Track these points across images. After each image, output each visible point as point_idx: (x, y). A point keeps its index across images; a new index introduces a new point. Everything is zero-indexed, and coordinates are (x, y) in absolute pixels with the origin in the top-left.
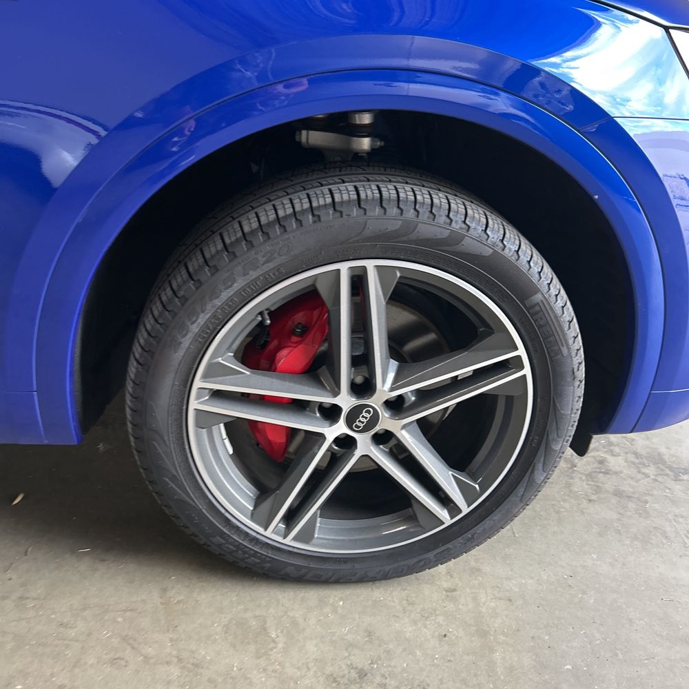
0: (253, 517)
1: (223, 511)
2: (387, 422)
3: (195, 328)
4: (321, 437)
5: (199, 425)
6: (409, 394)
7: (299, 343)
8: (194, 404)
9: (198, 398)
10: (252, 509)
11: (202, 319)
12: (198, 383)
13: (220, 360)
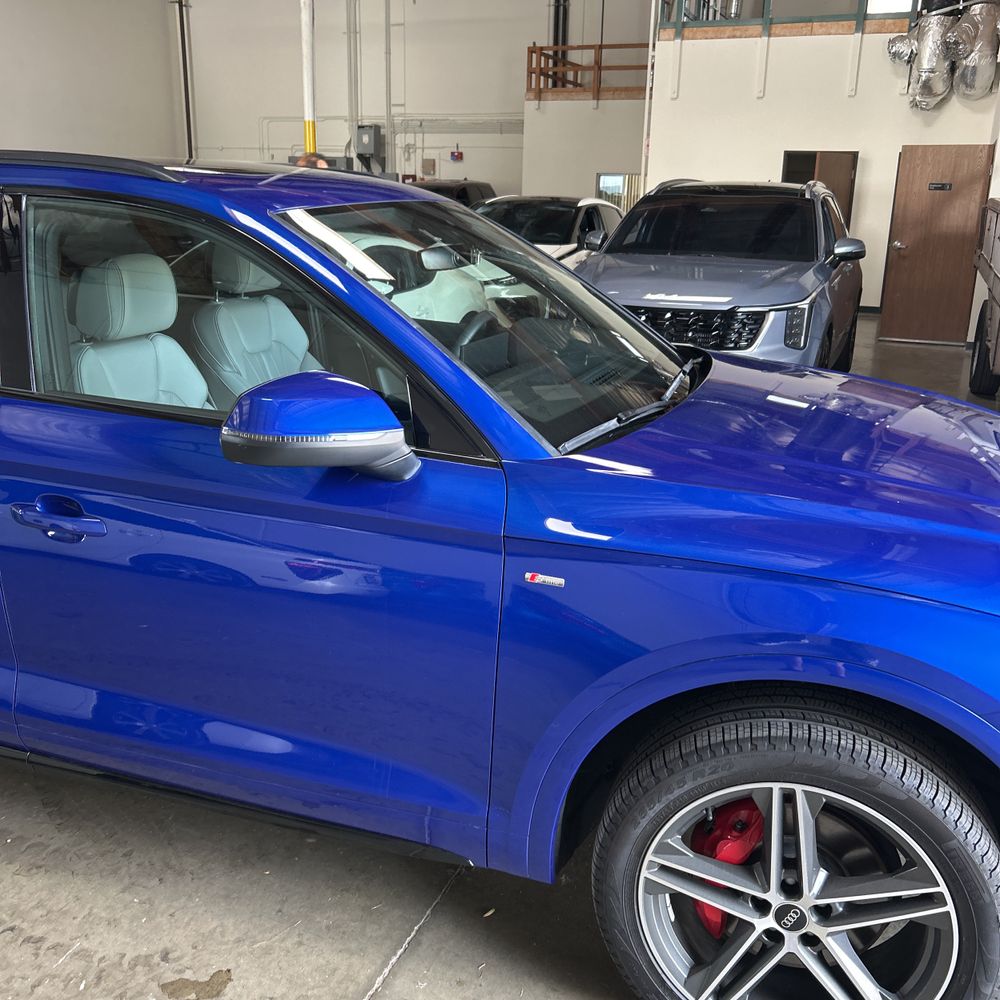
0: (685, 985)
1: (660, 972)
2: (813, 926)
3: (651, 814)
4: (751, 927)
5: (647, 891)
6: (838, 905)
7: (738, 838)
8: (645, 873)
9: (648, 868)
10: (686, 976)
11: (658, 807)
12: (649, 857)
13: (669, 841)
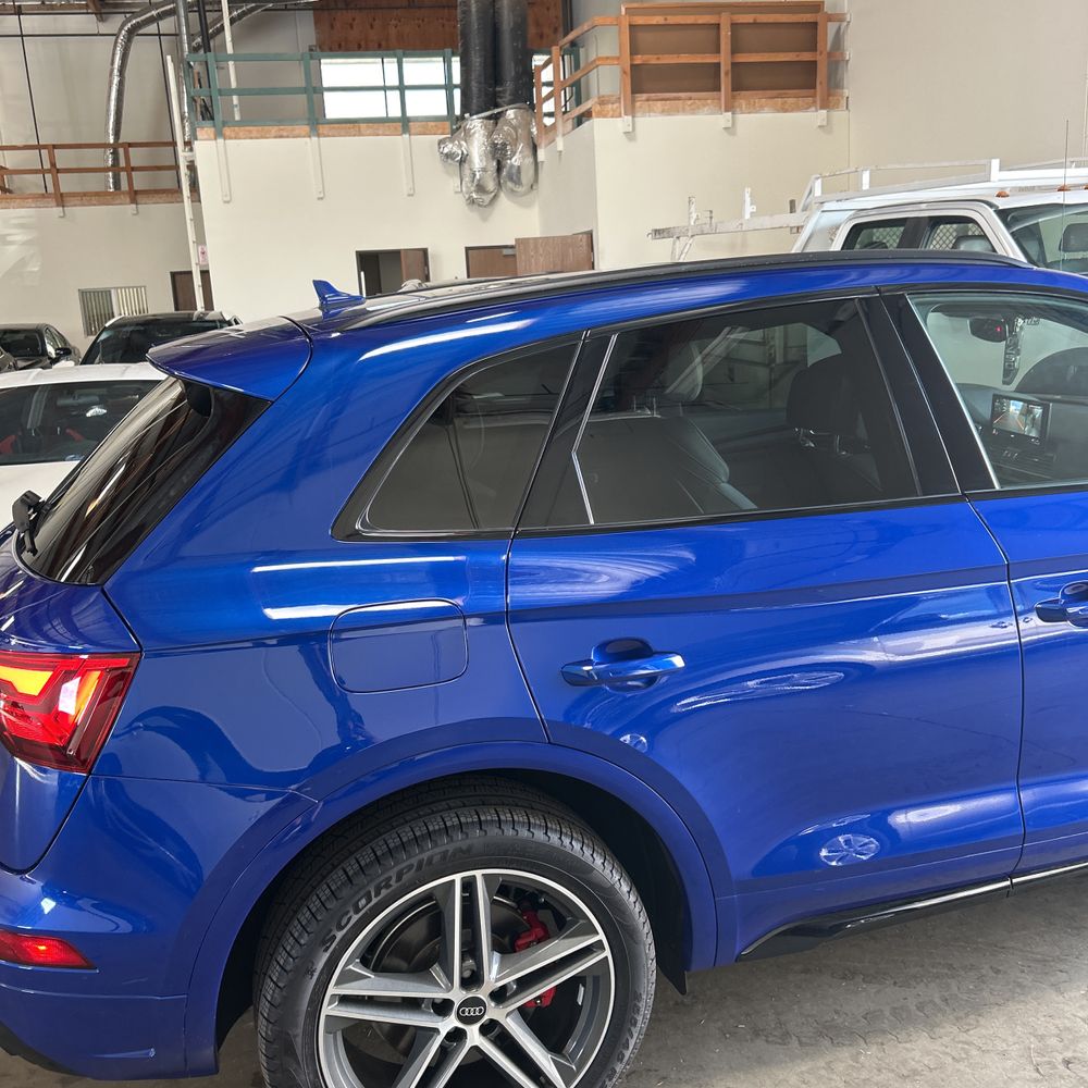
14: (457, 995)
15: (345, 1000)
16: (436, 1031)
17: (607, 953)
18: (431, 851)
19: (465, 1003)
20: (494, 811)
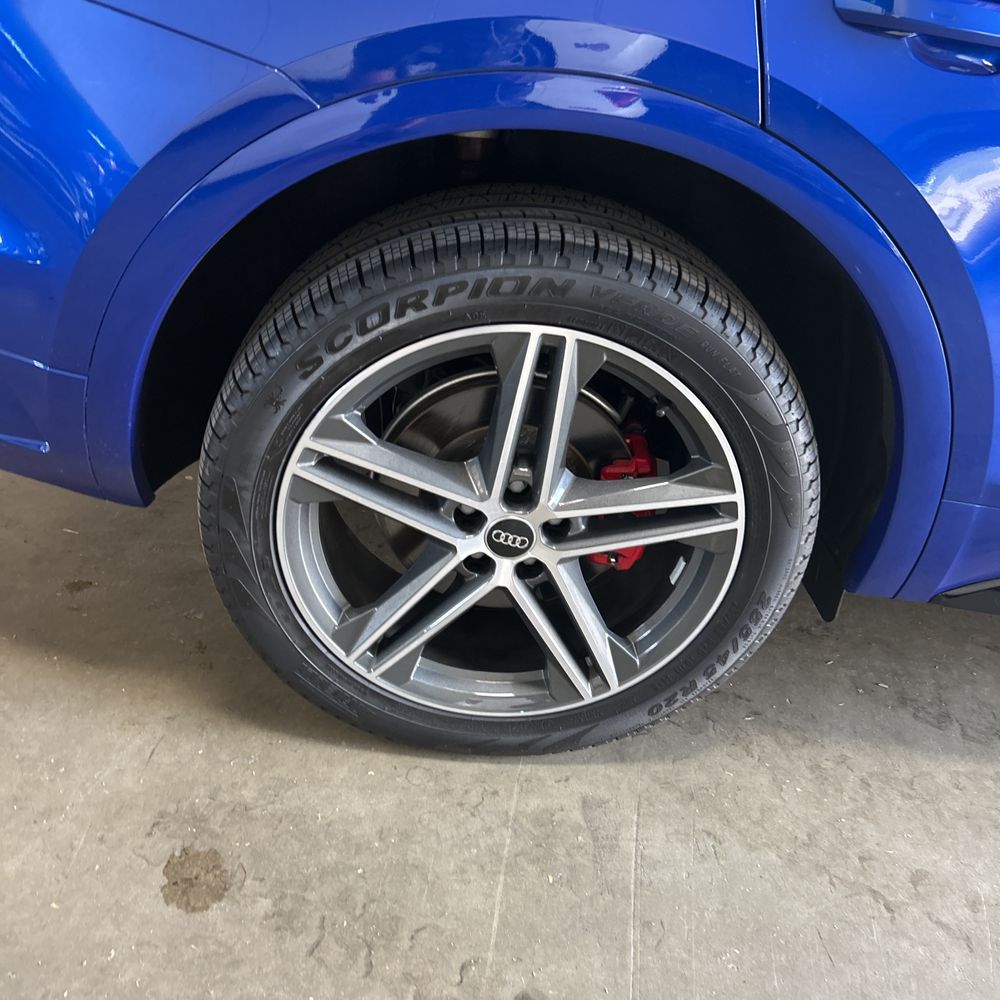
14: (495, 511)
15: (328, 463)
16: (452, 549)
17: (740, 524)
18: (502, 272)
19: (503, 525)
20: (625, 242)
